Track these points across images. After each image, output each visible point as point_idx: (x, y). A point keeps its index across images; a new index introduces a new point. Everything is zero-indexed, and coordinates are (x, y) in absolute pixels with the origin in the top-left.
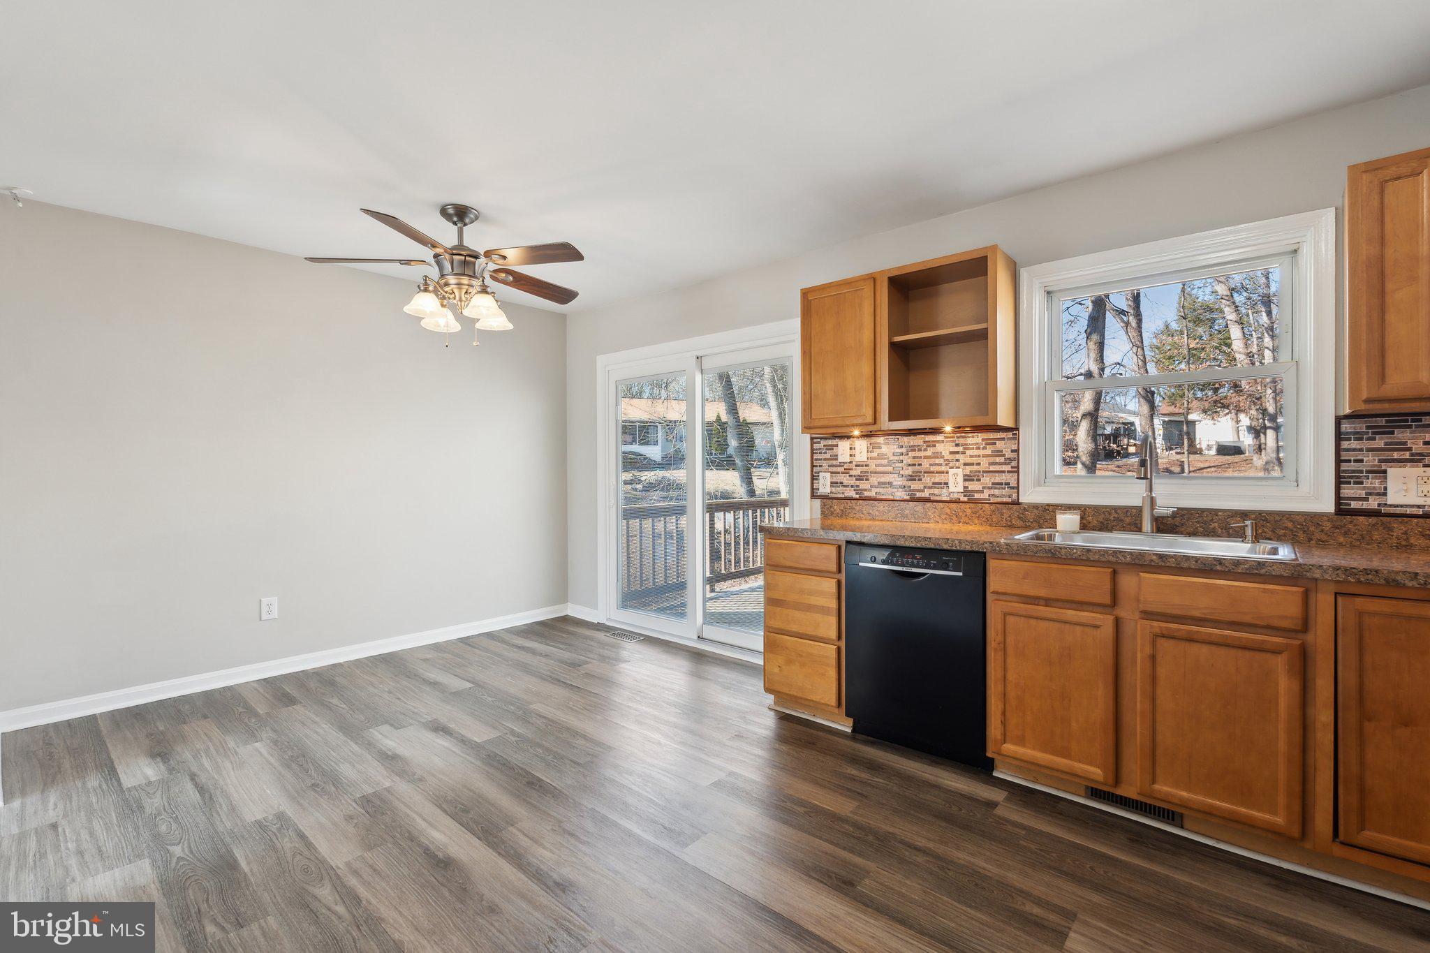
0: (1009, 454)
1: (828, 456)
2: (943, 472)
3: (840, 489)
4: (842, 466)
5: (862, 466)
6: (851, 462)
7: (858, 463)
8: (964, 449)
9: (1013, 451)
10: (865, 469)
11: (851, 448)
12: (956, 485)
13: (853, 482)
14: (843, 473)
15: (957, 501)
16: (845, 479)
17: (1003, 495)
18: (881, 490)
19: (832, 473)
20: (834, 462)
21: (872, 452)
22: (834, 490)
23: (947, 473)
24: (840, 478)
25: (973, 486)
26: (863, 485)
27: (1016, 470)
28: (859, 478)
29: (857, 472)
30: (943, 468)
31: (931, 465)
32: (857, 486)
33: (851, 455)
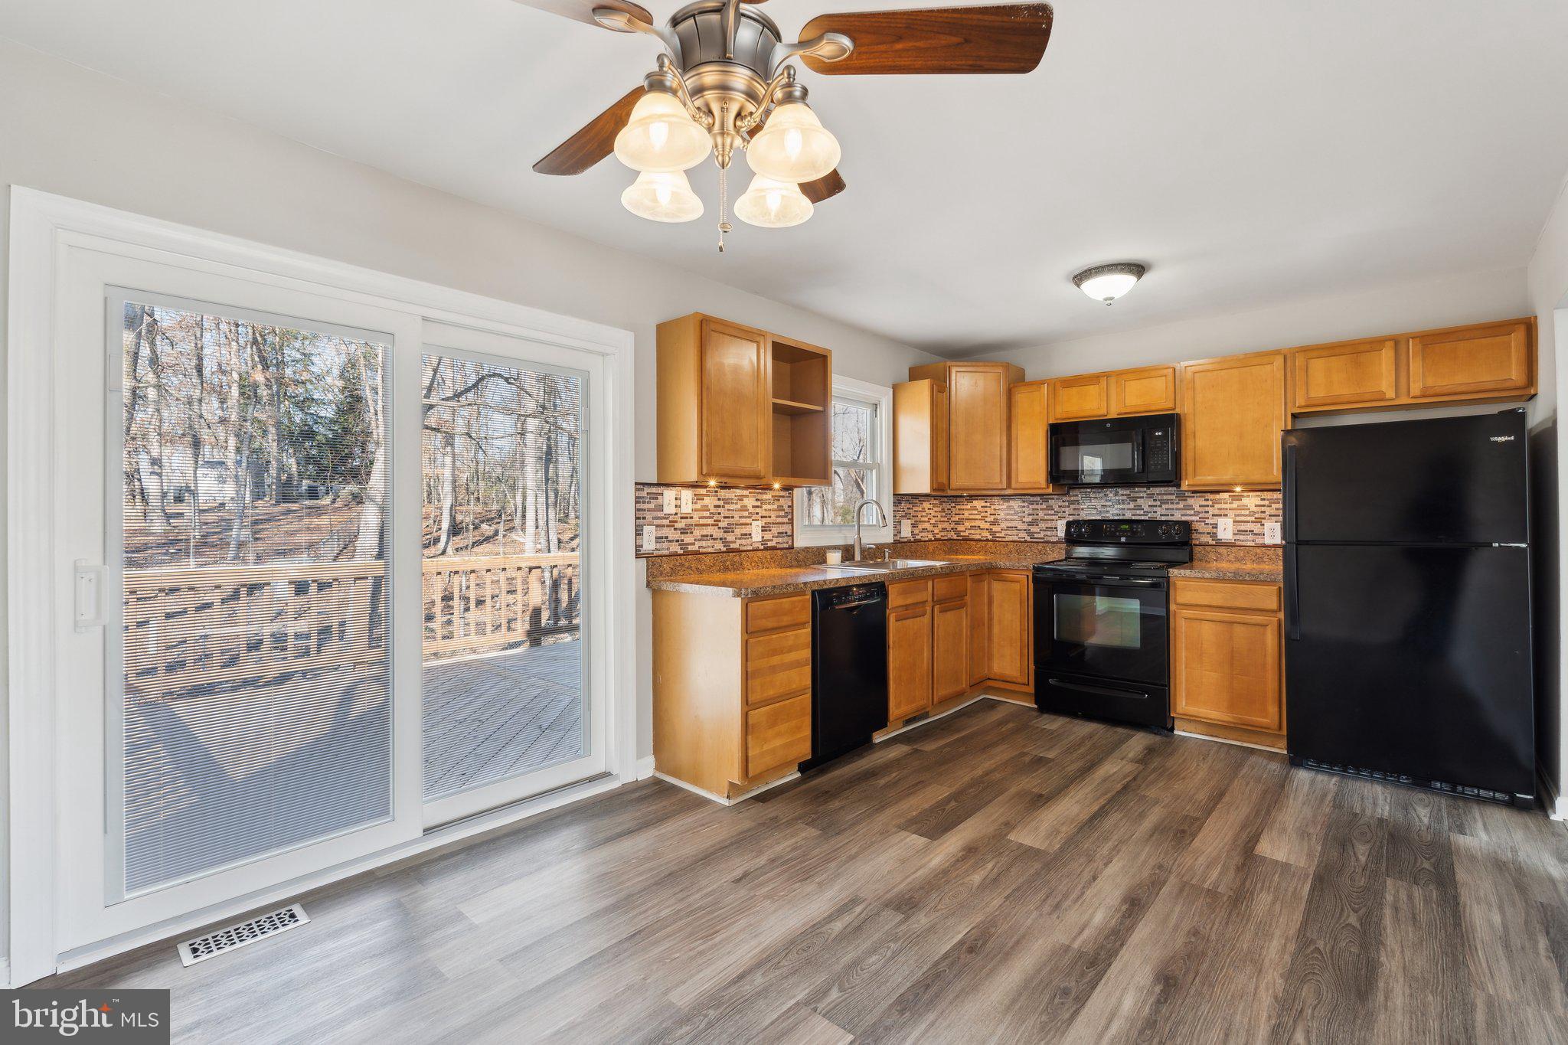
0: (787, 510)
1: (652, 506)
2: (747, 524)
3: (665, 545)
4: (667, 518)
5: (687, 518)
6: (676, 514)
7: (685, 516)
8: (761, 503)
9: (789, 507)
10: (689, 521)
11: (676, 499)
12: (757, 536)
13: (677, 535)
14: (668, 526)
15: (757, 550)
16: (672, 534)
17: (784, 542)
18: (704, 544)
19: (657, 526)
20: (660, 514)
21: (696, 503)
22: (659, 546)
23: (751, 524)
24: (665, 532)
25: (768, 536)
26: (688, 539)
27: (791, 522)
28: (684, 531)
29: (681, 525)
30: (748, 521)
31: (740, 517)
32: (682, 540)
33: (676, 506)
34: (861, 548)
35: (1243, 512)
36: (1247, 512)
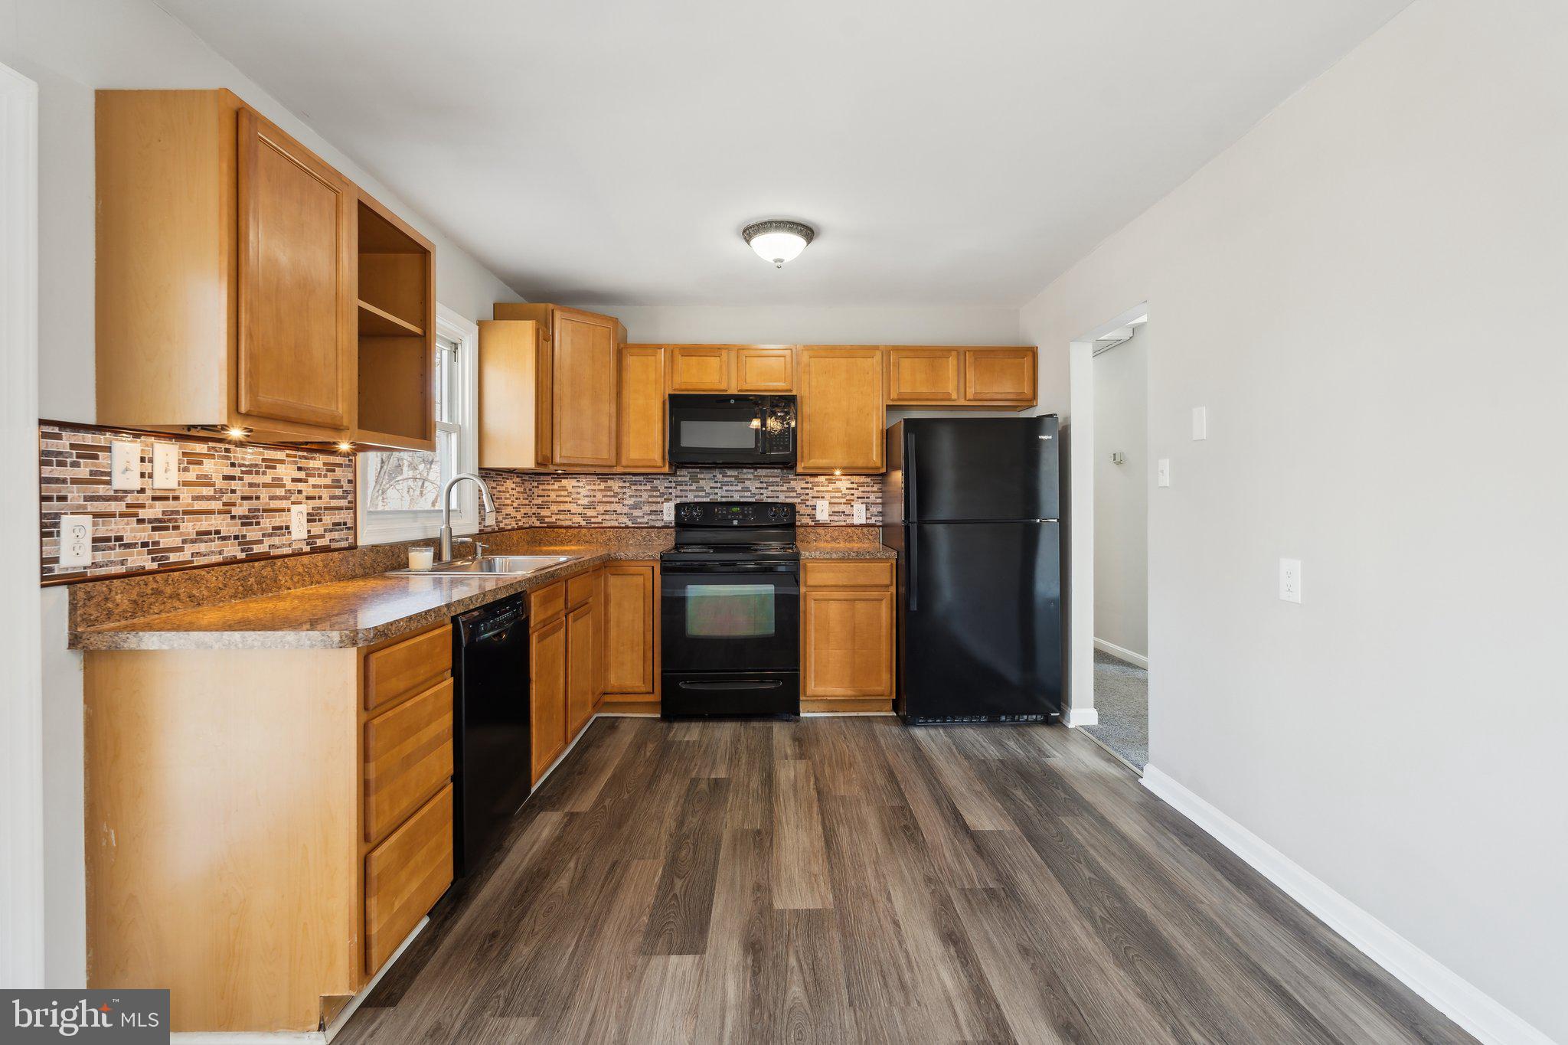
0: (346, 486)
1: (81, 473)
2: (283, 510)
3: (115, 554)
4: (121, 499)
5: (166, 498)
6: (142, 491)
7: (158, 494)
8: (307, 475)
9: (350, 482)
10: (171, 505)
11: (143, 460)
12: (299, 530)
13: (145, 534)
14: (122, 515)
15: (299, 554)
16: (130, 530)
17: (341, 539)
18: (202, 547)
19: (96, 515)
20: (101, 490)
21: (186, 470)
22: (100, 557)
23: (289, 510)
24: (113, 527)
25: (317, 529)
26: (167, 540)
27: (353, 507)
28: (159, 525)
29: (155, 511)
30: (284, 504)
31: (272, 498)
32: (155, 543)
33: (143, 475)
34: (451, 542)
35: (837, 495)
36: (840, 495)
